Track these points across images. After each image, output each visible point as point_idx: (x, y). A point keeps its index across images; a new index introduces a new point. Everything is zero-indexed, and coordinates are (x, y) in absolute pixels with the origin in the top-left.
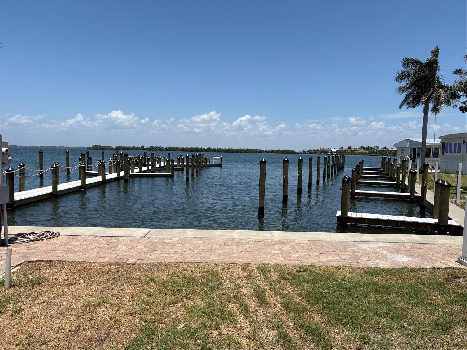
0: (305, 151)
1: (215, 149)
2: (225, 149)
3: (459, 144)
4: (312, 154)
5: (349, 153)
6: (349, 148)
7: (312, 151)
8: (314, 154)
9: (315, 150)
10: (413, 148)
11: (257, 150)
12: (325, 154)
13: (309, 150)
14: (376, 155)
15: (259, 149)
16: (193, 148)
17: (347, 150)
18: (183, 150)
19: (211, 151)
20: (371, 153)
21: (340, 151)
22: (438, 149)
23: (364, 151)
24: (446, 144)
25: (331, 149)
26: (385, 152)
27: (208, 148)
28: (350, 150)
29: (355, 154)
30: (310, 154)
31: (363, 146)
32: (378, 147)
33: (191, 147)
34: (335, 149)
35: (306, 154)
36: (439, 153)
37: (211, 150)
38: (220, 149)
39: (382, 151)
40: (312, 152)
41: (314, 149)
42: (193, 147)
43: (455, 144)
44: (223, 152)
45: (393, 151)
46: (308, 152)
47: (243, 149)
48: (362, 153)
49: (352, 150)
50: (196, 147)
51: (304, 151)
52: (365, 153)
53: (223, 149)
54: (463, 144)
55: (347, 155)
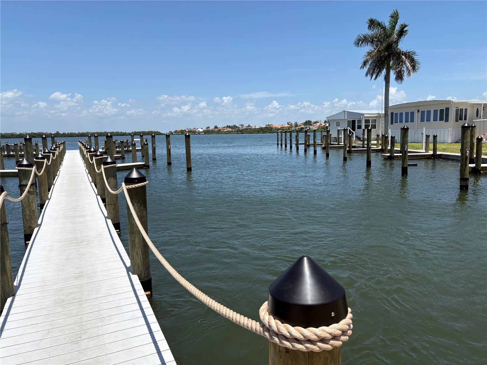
0: (172, 132)
1: (66, 133)
2: (79, 133)
3: (412, 113)
4: (179, 134)
5: (216, 132)
6: (216, 127)
7: (179, 131)
8: (182, 134)
9: (182, 130)
10: (351, 120)
11: (118, 132)
12: (193, 134)
13: (176, 131)
14: (242, 133)
15: (120, 131)
16: (34, 134)
17: (214, 129)
18: (20, 136)
19: (60, 137)
20: (238, 132)
21: (207, 130)
22: (375, 120)
23: (230, 130)
24: (395, 113)
25: (197, 129)
26: (250, 130)
27: (56, 133)
28: (216, 129)
29: (222, 133)
30: (177, 134)
31: (228, 125)
32: (242, 125)
33: (32, 133)
34: (202, 129)
35: (173, 135)
36: (377, 124)
37: (60, 135)
38: (72, 133)
39: (247, 129)
40: (179, 133)
41: (180, 129)
42: (35, 132)
43: (407, 114)
44: (76, 137)
45: (257, 128)
46: (175, 132)
47: (102, 132)
48: (229, 132)
49: (219, 129)
50: (39, 132)
51: (170, 131)
52: (232, 132)
53: (75, 133)
54: (418, 112)
55: (215, 134)
